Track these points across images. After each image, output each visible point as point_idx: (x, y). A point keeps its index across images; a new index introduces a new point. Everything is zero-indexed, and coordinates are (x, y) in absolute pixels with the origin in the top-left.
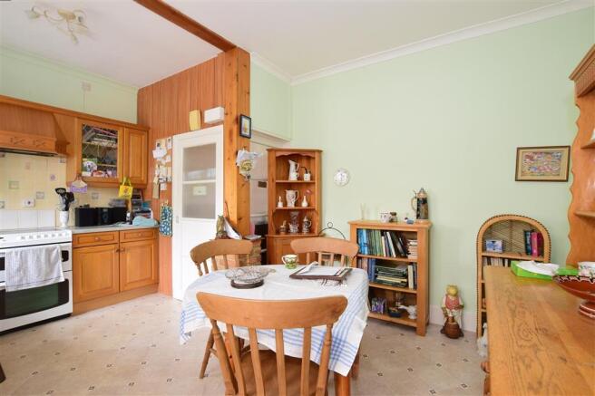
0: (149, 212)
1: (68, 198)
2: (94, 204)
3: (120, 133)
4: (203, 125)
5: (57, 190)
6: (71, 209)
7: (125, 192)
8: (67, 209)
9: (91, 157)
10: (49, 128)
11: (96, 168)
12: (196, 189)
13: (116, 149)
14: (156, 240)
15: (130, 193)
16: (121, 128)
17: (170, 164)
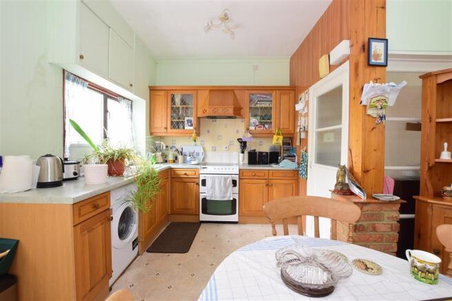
0: (294, 156)
1: (243, 144)
2: (258, 150)
3: (274, 95)
4: (332, 68)
5: (238, 140)
6: (246, 152)
7: (277, 141)
8: (243, 152)
9: (255, 116)
10: (230, 100)
11: (257, 124)
12: (326, 136)
13: (271, 108)
14: (297, 180)
15: (281, 141)
16: (274, 91)
17: (307, 115)
